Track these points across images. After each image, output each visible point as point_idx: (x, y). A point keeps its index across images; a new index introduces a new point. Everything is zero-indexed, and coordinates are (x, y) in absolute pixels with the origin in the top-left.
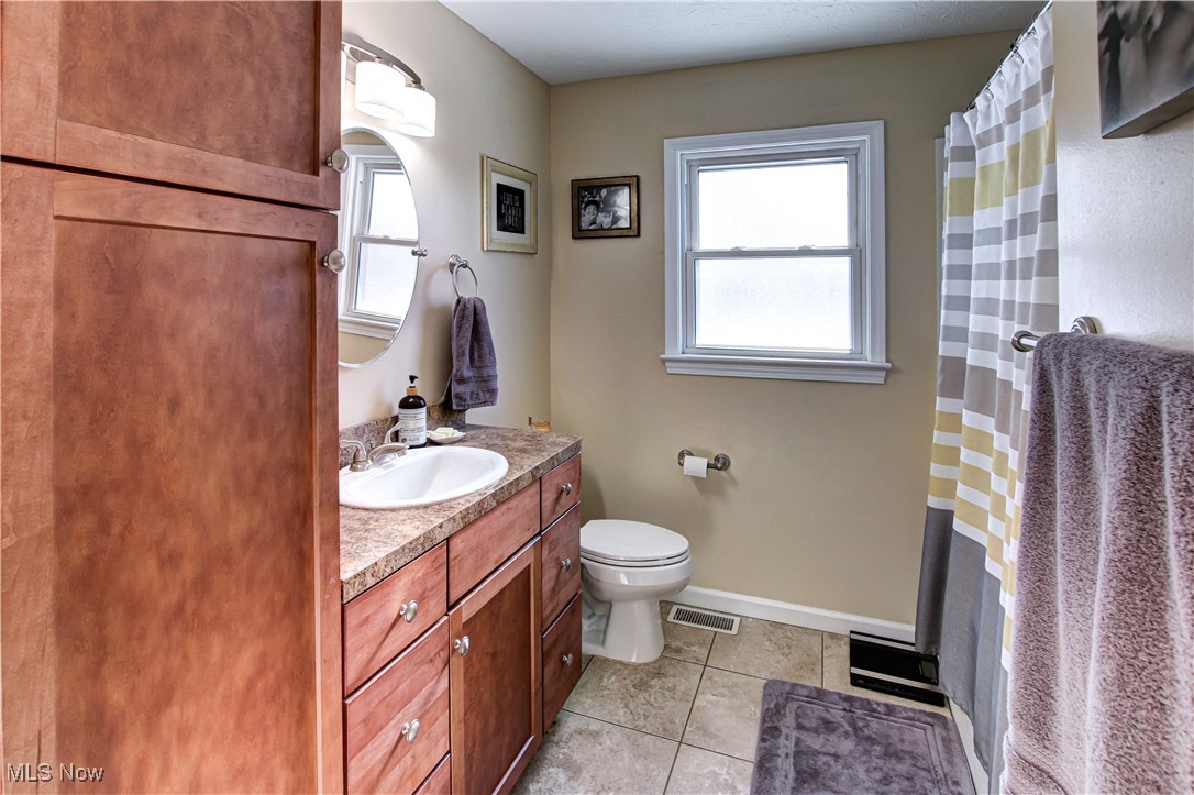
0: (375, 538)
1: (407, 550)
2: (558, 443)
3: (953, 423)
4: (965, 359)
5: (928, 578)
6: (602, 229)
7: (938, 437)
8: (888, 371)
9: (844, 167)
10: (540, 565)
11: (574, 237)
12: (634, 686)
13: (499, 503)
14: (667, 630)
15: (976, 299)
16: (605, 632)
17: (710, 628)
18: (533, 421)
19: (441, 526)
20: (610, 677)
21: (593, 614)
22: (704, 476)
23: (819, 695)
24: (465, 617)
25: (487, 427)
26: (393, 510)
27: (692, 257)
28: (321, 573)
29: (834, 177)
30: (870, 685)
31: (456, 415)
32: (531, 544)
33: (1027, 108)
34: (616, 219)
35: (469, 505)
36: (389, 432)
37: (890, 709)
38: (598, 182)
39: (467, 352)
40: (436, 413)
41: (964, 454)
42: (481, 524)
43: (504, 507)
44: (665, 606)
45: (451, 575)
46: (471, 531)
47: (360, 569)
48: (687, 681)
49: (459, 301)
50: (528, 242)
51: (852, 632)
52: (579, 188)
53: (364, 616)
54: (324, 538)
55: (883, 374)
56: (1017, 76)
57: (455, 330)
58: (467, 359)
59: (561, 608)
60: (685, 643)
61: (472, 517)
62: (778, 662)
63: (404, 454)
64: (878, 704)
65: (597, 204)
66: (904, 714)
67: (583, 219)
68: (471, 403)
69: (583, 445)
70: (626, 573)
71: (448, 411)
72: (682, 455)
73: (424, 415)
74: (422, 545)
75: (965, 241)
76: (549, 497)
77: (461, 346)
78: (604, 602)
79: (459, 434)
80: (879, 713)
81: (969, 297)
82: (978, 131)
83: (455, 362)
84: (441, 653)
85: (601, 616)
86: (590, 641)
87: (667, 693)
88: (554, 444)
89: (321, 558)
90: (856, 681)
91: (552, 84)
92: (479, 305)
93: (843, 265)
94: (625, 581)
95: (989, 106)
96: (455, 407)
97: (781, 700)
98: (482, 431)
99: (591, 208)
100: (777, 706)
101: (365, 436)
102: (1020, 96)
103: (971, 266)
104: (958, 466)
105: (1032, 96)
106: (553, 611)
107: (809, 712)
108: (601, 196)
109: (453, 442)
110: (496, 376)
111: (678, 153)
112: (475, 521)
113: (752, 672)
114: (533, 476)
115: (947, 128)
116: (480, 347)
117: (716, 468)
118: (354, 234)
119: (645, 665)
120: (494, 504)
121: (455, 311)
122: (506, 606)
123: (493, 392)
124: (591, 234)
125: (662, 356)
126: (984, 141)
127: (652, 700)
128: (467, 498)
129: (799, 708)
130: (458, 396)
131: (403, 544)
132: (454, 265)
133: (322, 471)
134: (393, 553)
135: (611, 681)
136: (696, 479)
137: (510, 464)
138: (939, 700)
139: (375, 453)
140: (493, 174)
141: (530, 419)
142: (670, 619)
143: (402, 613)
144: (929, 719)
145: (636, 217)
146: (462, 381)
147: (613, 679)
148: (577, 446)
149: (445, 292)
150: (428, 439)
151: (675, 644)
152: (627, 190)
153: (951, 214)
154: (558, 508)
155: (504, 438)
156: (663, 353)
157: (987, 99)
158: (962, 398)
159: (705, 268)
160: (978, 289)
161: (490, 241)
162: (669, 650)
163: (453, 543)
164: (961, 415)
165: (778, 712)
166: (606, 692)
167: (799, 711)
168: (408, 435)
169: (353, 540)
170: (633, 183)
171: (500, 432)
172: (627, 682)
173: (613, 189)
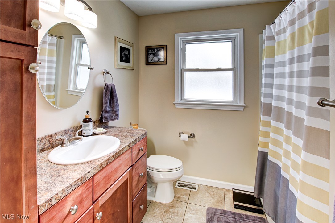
0: (61, 180)
1: (73, 185)
2: (139, 132)
3: (268, 124)
4: (272, 104)
5: (258, 173)
6: (155, 62)
7: (262, 129)
8: (244, 107)
9: (230, 43)
10: (131, 177)
11: (146, 65)
12: (165, 212)
13: (115, 159)
14: (175, 190)
15: (276, 85)
16: (155, 192)
17: (189, 189)
18: (132, 124)
19: (90, 172)
20: (157, 209)
21: (151, 186)
22: (187, 140)
23: (224, 212)
24: (101, 204)
25: (115, 127)
26: (72, 165)
27: (183, 71)
28: (26, 205)
29: (227, 46)
30: (240, 208)
31: (105, 123)
32: (128, 170)
33: (299, 19)
34: (159, 59)
35: (102, 161)
36: (77, 132)
37: (247, 217)
38: (154, 47)
39: (108, 102)
40: (97, 123)
41: (272, 135)
42: (108, 167)
43: (117, 160)
44: (174, 183)
45: (94, 190)
46: (103, 171)
47: (49, 198)
48: (181, 209)
49: (106, 85)
50: (131, 66)
51: (233, 189)
52: (148, 49)
53: (51, 217)
54: (27, 190)
55: (243, 108)
56: (294, 10)
57: (104, 95)
58: (108, 104)
59: (140, 189)
60: (181, 195)
61: (104, 166)
62: (210, 201)
63: (81, 140)
64: (243, 215)
65: (153, 54)
66: (252, 218)
67: (149, 59)
68: (110, 119)
69: (147, 133)
70: (162, 174)
71: (102, 122)
72: (180, 134)
73: (92, 125)
74: (81, 181)
75: (272, 66)
76: (135, 152)
77: (106, 100)
78: (155, 183)
79: (105, 130)
80: (244, 218)
81: (273, 84)
82: (276, 30)
83: (104, 106)
84: (90, 221)
85: (154, 187)
86: (150, 196)
87: (176, 214)
88: (138, 134)
89: (26, 198)
90: (236, 206)
91: (140, 16)
92: (113, 86)
93: (230, 74)
94: (162, 177)
95: (280, 22)
96: (104, 121)
97: (213, 215)
98: (113, 129)
99: (152, 55)
100: (211, 217)
101: (69, 133)
102: (296, 15)
103: (274, 74)
104: (269, 138)
105: (301, 15)
106: (136, 192)
107: (221, 219)
108: (155, 52)
109: (102, 134)
110: (119, 110)
111: (179, 38)
112: (105, 167)
113: (202, 204)
114: (129, 146)
115: (264, 31)
116: (113, 100)
117: (191, 138)
118: (76, 63)
119: (168, 203)
120: (113, 159)
121: (104, 88)
122: (118, 195)
123: (117, 115)
124: (152, 63)
125: (174, 102)
126: (279, 33)
127: (171, 217)
128: (103, 158)
129: (218, 218)
130: (105, 117)
131: (72, 182)
132: (104, 73)
133: (26, 160)
134: (66, 188)
135: (157, 210)
136: (185, 141)
137: (121, 142)
138: (262, 212)
139: (71, 140)
140: (119, 43)
141: (131, 123)
142: (176, 186)
143: (71, 211)
144: (260, 220)
145: (166, 59)
146: (106, 112)
147: (158, 209)
148: (146, 134)
149: (101, 82)
150: (93, 132)
151: (178, 195)
152: (163, 49)
153: (266, 57)
154: (138, 156)
155: (121, 131)
156: (174, 101)
157: (280, 20)
158: (271, 116)
159: (187, 75)
160: (276, 81)
161: (118, 65)
162: (176, 198)
163: (95, 178)
164: (271, 122)
165: (212, 220)
166: (155, 214)
167: (219, 219)
168: (86, 132)
169: (51, 182)
170: (165, 48)
171: (120, 129)
172: (163, 210)
173: (159, 49)
